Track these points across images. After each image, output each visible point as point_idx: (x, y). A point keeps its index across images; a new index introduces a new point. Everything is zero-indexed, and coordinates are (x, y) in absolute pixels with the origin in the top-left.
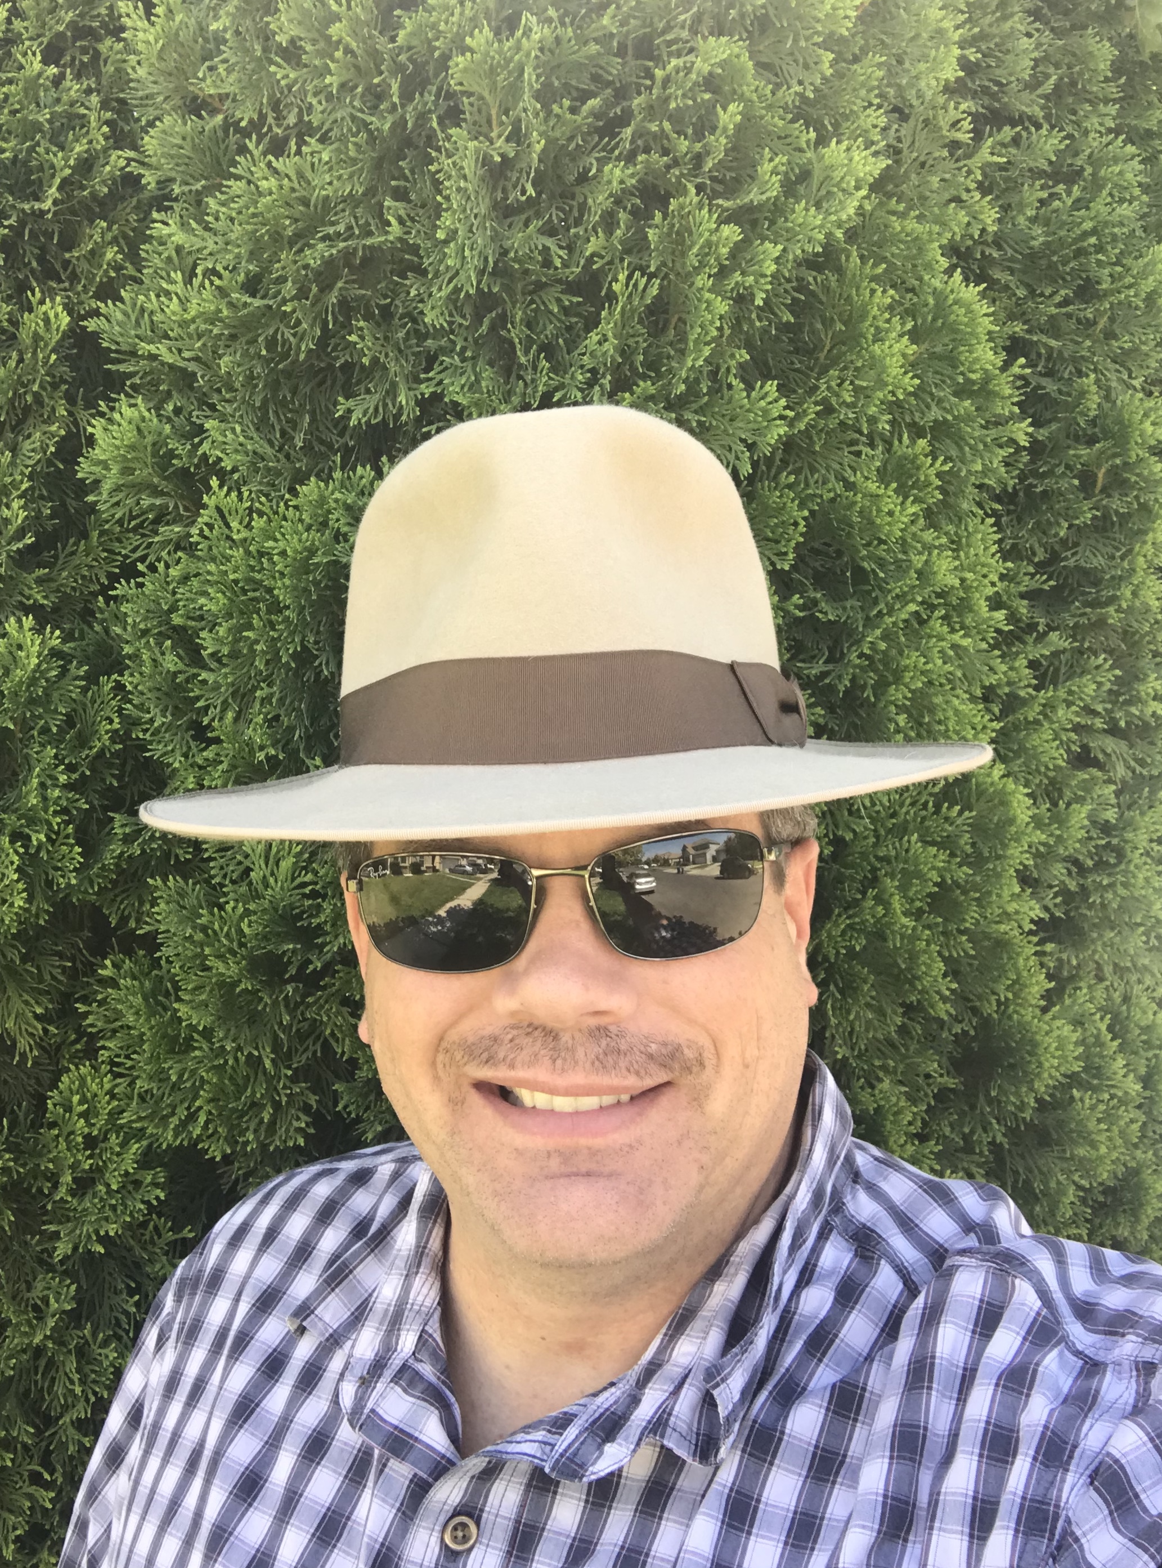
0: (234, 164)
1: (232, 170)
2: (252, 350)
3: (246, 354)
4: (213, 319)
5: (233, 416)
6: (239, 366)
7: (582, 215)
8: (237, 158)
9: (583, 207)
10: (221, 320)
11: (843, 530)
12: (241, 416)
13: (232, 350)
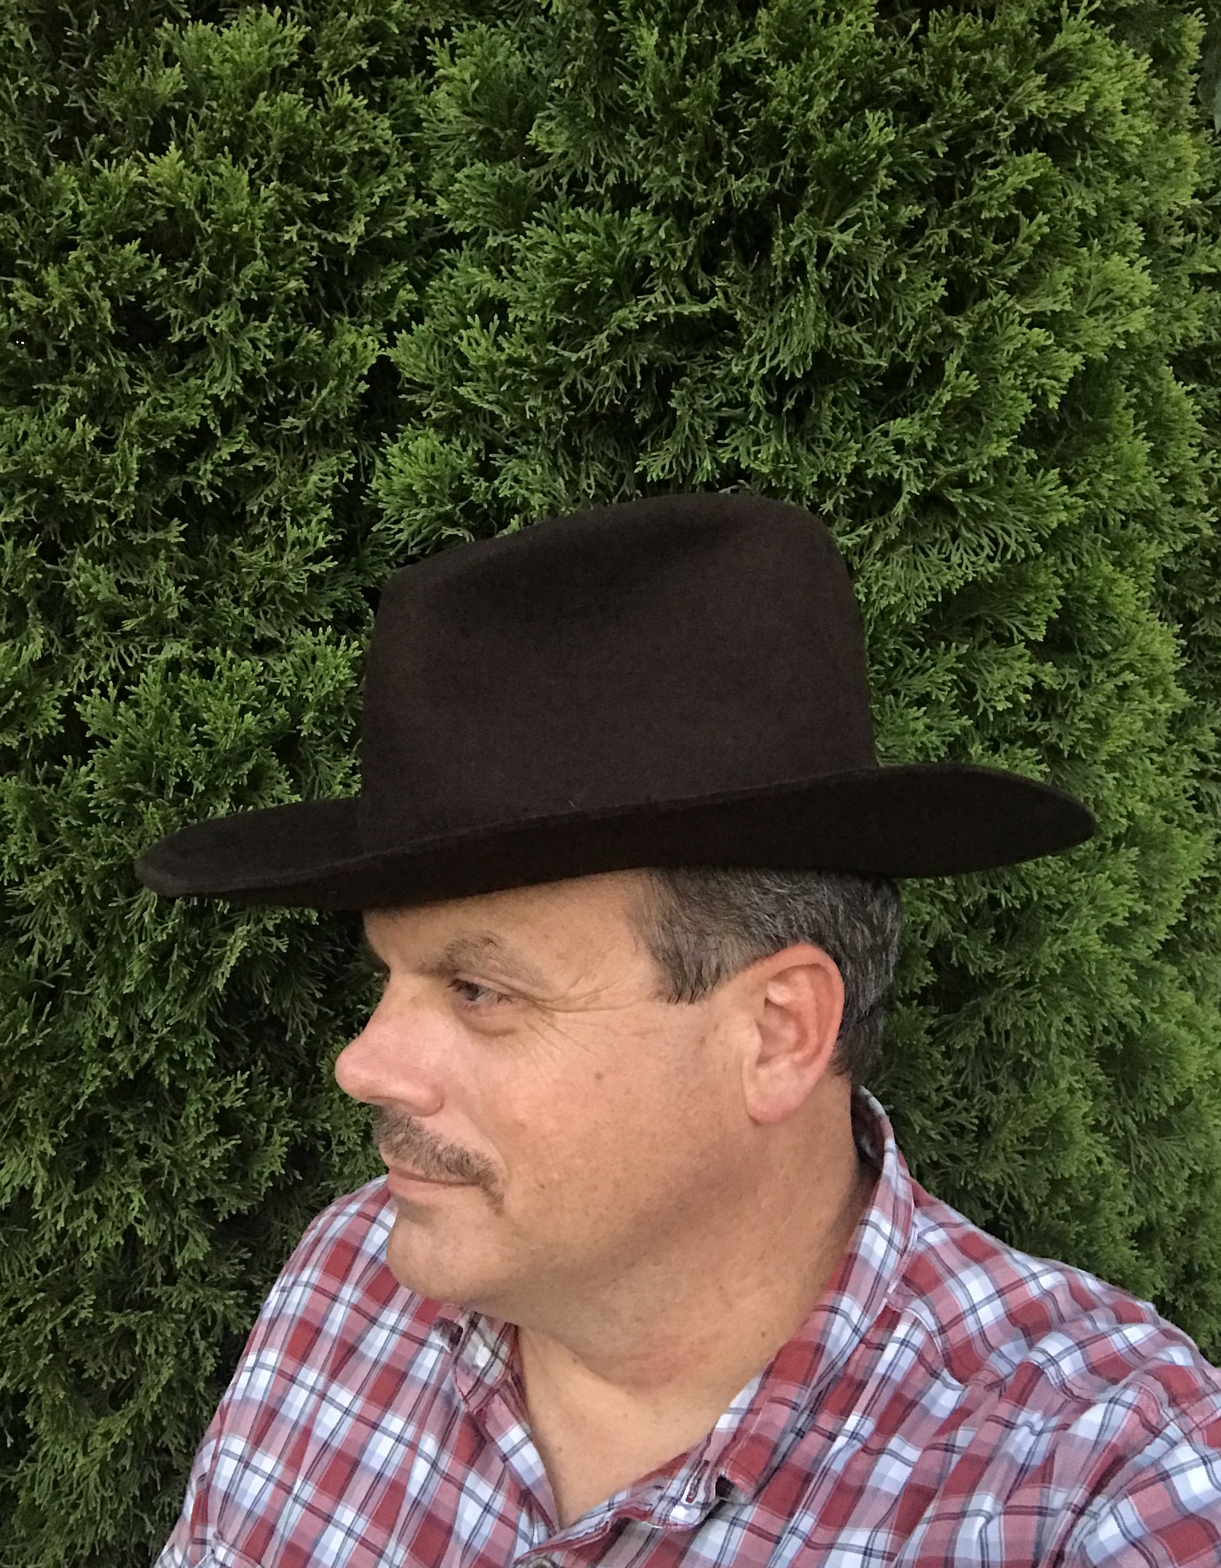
2: (550, 396)
3: (545, 399)
4: (520, 364)
6: (540, 410)
10: (528, 366)
13: (533, 394)
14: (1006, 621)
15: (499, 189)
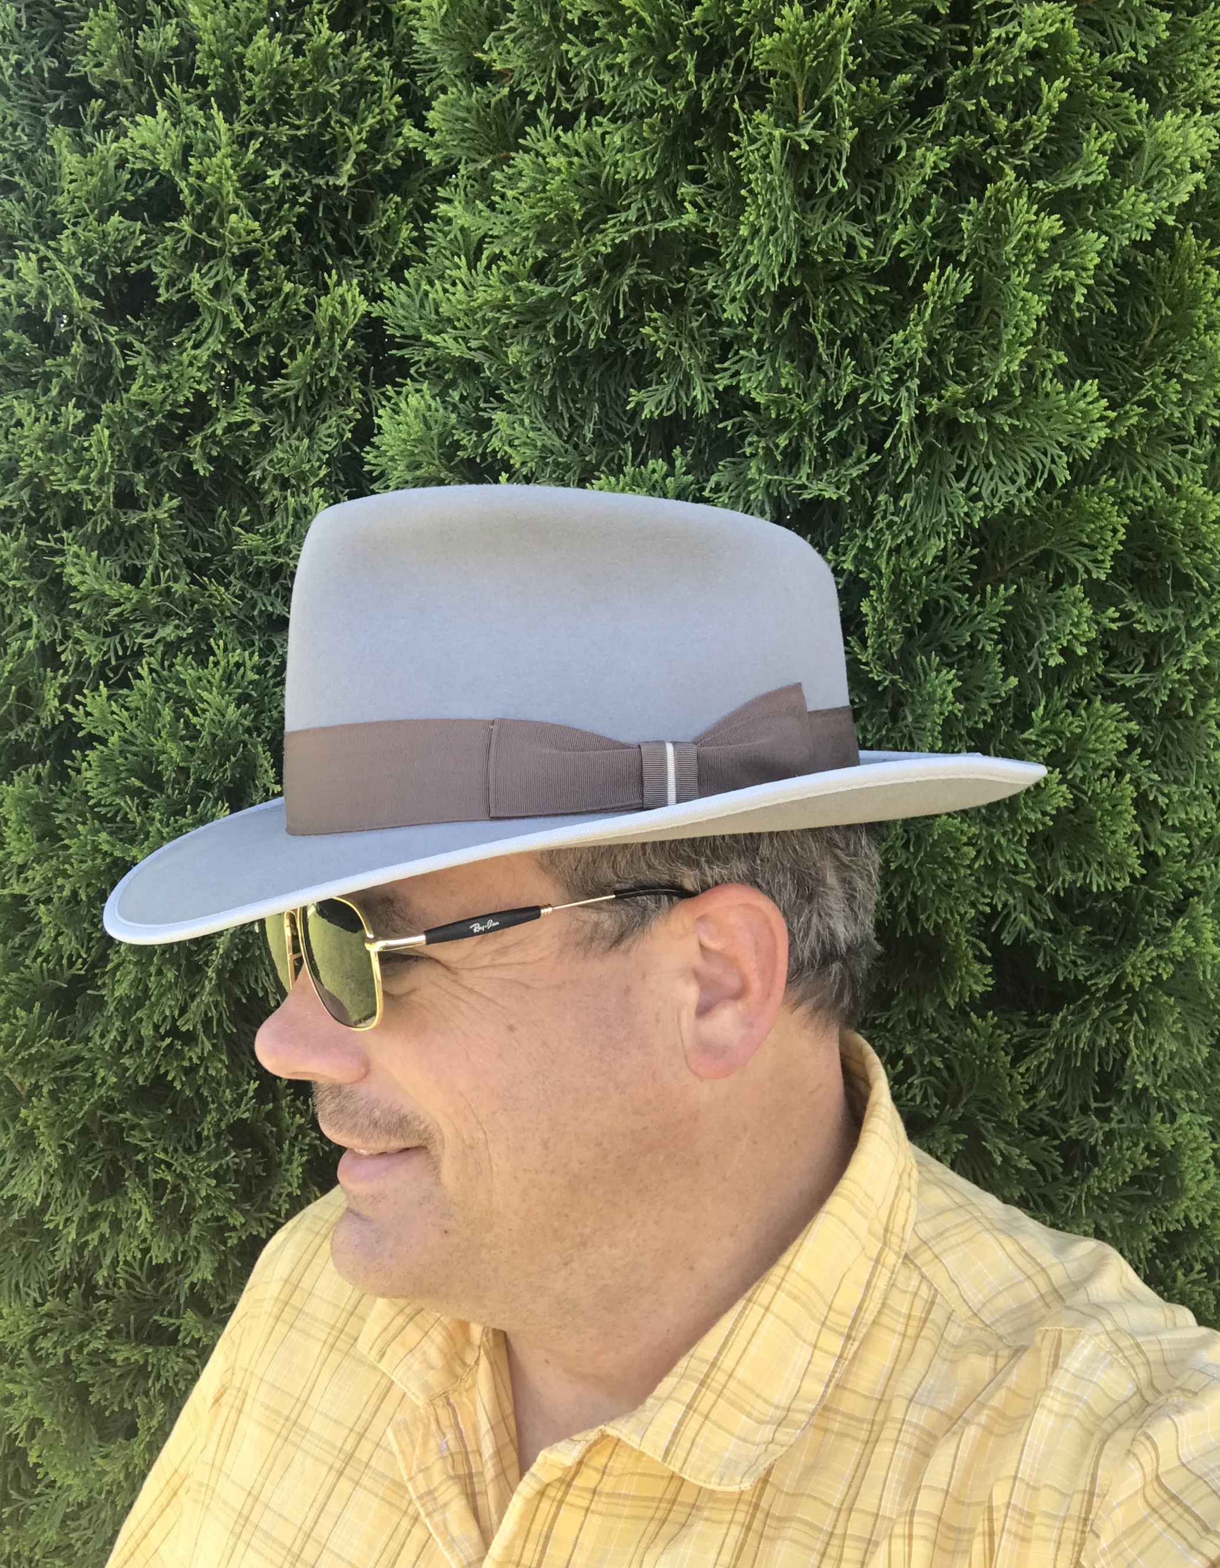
0: (524, 135)
1: (521, 141)
2: (540, 338)
3: (533, 339)
4: (501, 306)
5: (521, 407)
6: (527, 354)
7: (889, 199)
8: (527, 129)
9: (890, 191)
10: (509, 307)
11: (1165, 535)
12: (529, 408)
13: (519, 337)
14: (1069, 556)
15: (478, 112)
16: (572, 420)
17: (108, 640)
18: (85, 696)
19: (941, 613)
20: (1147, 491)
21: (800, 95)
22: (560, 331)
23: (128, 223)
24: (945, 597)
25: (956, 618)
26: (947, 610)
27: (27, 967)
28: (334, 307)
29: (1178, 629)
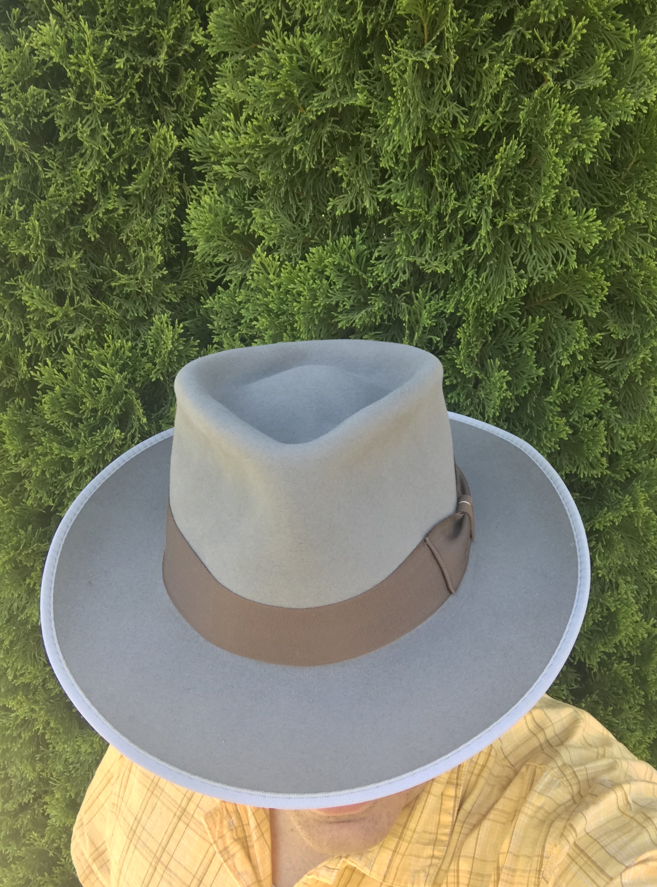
0: (265, 36)
1: (263, 39)
2: (277, 164)
3: (274, 165)
4: (254, 146)
5: (268, 205)
6: (270, 174)
7: (478, 91)
8: (266, 32)
9: (479, 87)
10: (259, 147)
11: (632, 287)
12: (273, 205)
13: (265, 165)
15: (237, 23)
16: (298, 209)
17: (50, 333)
18: (39, 367)
19: (504, 327)
20: (623, 260)
21: (425, 27)
22: (289, 159)
23: (39, 90)
24: (506, 319)
25: (512, 331)
26: (507, 326)
27: (24, 503)
28: (160, 143)
29: (636, 336)
